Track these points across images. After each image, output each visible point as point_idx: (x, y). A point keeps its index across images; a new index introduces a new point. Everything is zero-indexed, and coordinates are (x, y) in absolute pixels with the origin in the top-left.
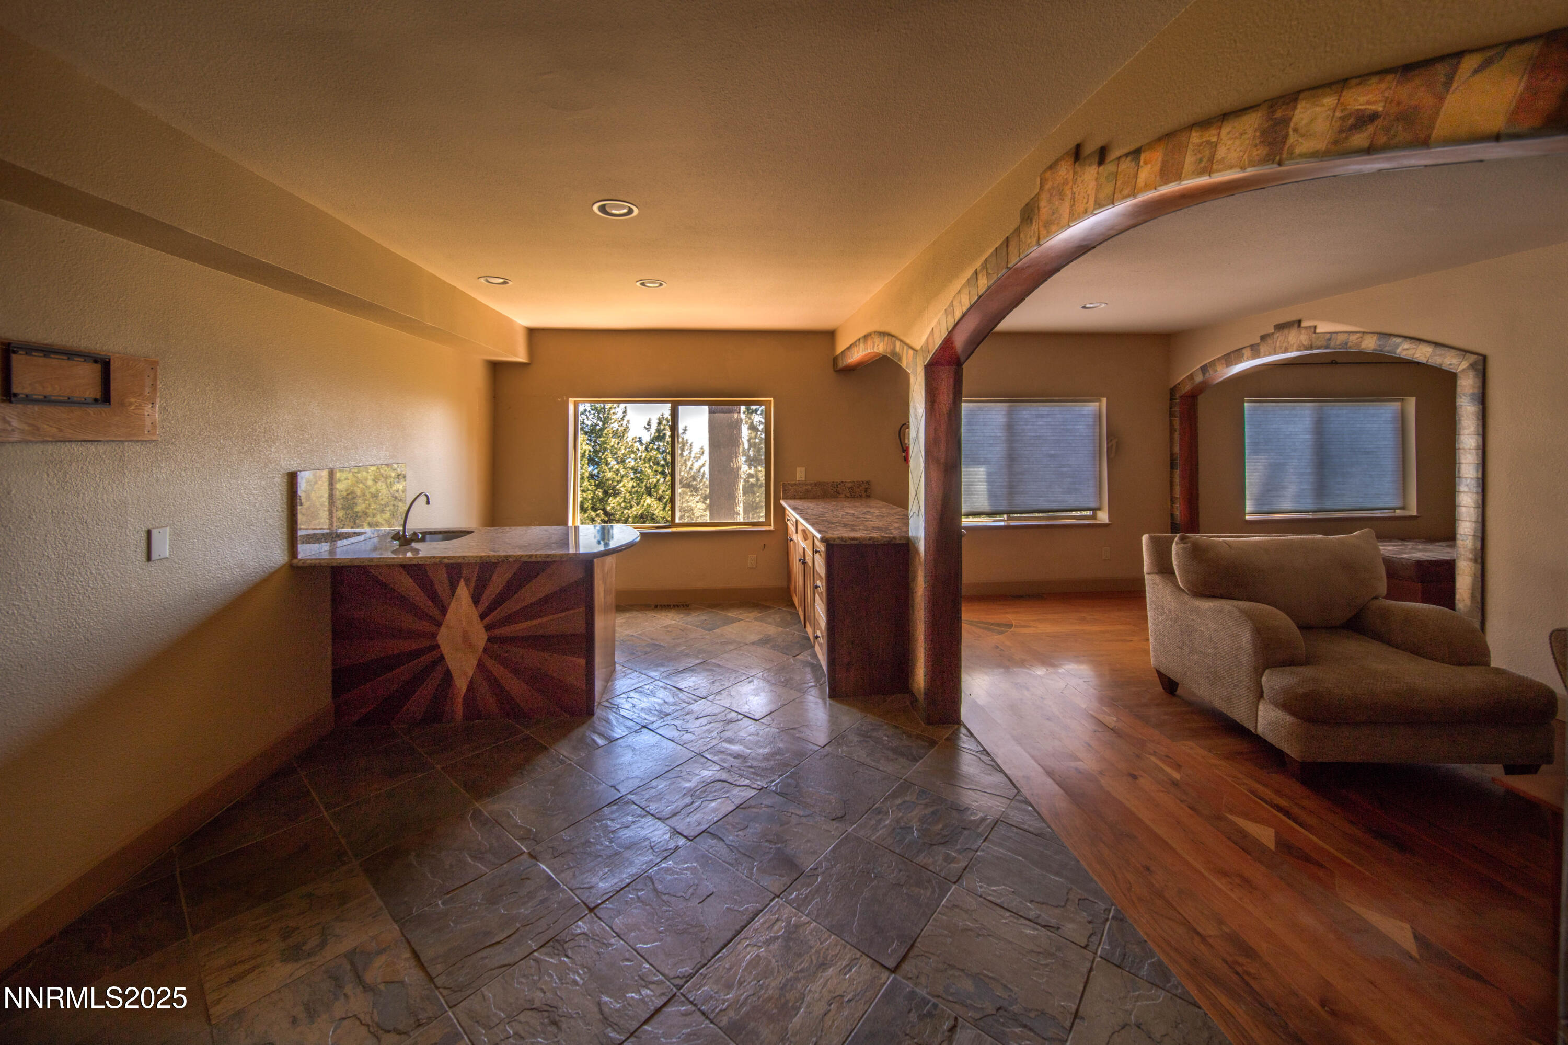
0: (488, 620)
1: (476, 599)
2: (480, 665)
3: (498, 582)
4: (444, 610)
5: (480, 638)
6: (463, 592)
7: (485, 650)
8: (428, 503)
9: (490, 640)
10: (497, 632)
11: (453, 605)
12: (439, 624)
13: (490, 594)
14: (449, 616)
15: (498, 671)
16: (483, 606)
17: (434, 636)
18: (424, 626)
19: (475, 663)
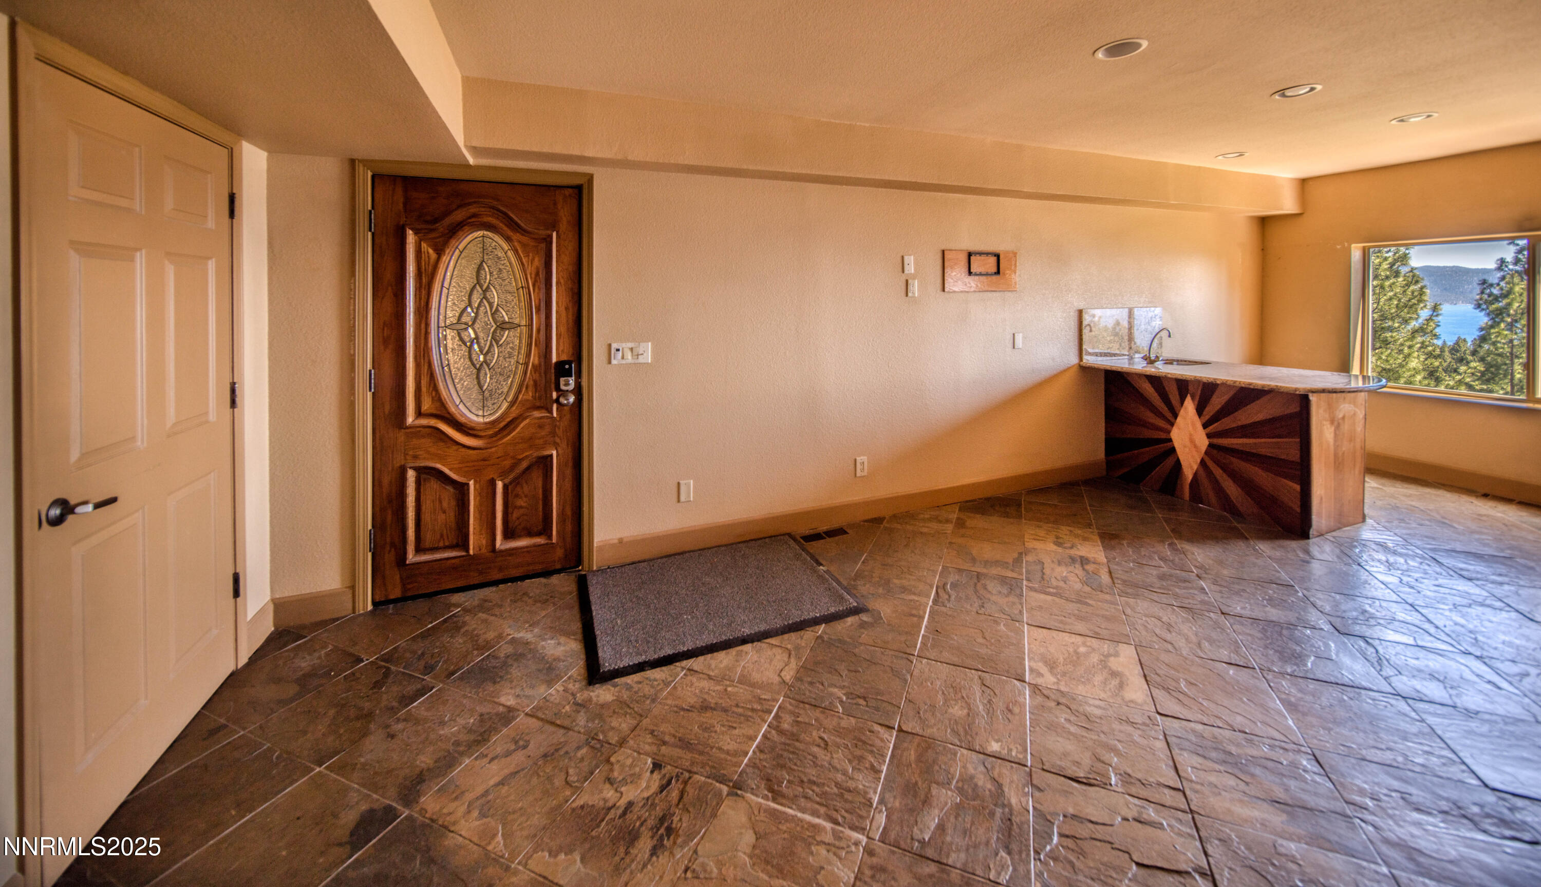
0: (1211, 428)
1: (1200, 411)
2: (1203, 462)
3: (1217, 402)
4: (1176, 416)
5: (1203, 442)
6: (1189, 406)
7: (1206, 453)
8: (1169, 336)
9: (1211, 446)
10: (1216, 441)
11: (1182, 412)
12: (1172, 425)
13: (1210, 410)
14: (1179, 419)
15: (1218, 472)
16: (1206, 417)
17: (1169, 432)
18: (1161, 423)
19: (1199, 461)
